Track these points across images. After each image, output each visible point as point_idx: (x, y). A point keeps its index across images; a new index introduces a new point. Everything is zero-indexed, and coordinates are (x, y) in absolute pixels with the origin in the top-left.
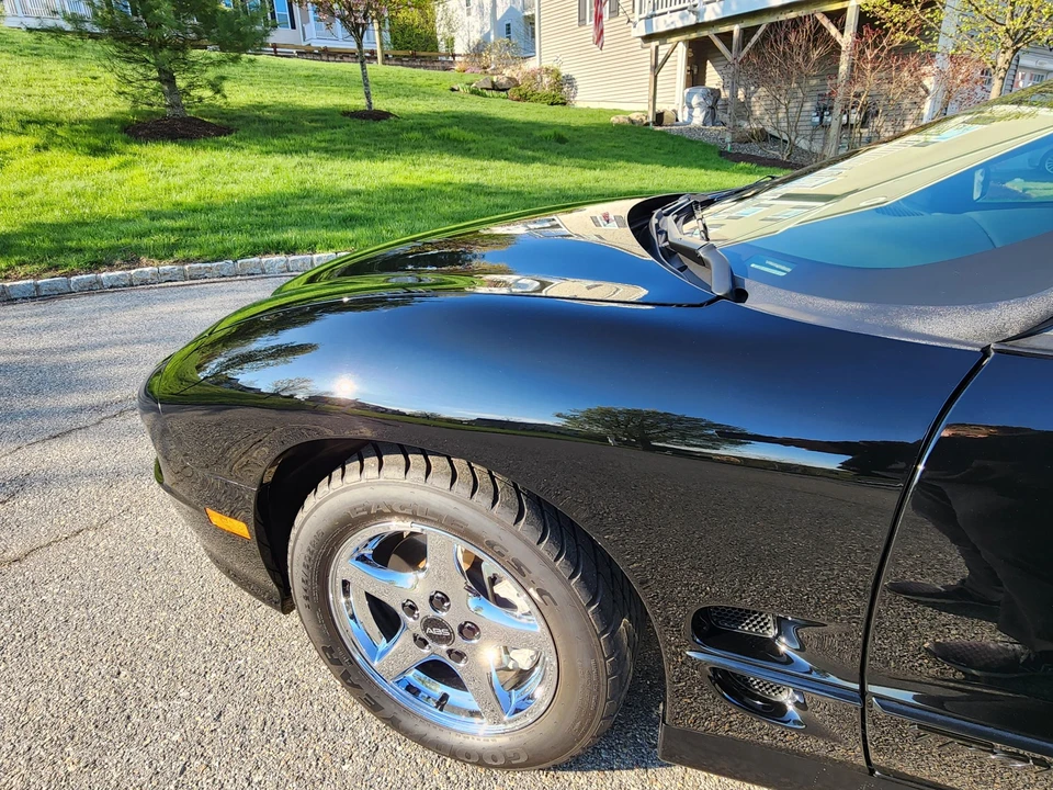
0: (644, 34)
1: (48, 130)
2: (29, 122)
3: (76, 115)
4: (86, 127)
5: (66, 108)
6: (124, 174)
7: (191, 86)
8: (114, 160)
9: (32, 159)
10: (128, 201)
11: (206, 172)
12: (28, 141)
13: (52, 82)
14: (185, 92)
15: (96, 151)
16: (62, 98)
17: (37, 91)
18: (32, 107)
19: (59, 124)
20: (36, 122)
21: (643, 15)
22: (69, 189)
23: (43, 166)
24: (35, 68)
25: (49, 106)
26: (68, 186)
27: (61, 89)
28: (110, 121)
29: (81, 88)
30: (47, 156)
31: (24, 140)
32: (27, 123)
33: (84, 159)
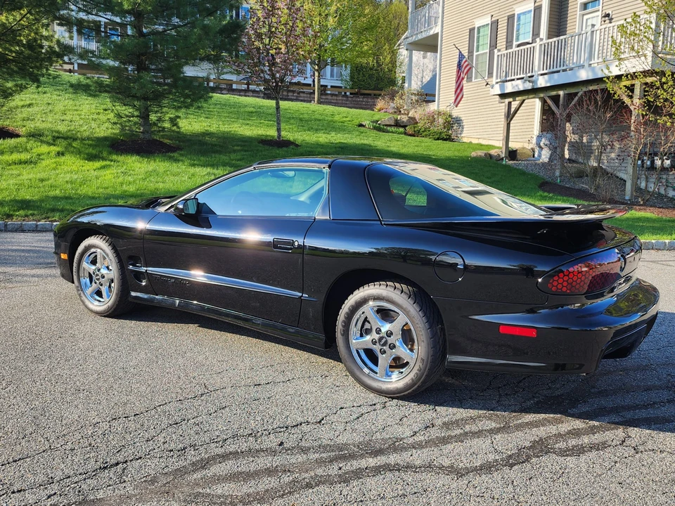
0: (500, 93)
1: (67, 142)
2: (58, 138)
3: (86, 134)
4: (90, 142)
5: (82, 129)
6: (102, 172)
7: (160, 120)
8: (98, 164)
9: (54, 160)
10: (98, 188)
11: (149, 174)
12: (54, 149)
13: (79, 112)
14: (155, 124)
15: (91, 158)
16: (81, 122)
17: (68, 117)
18: (62, 128)
19: (75, 139)
20: (62, 138)
21: (499, 80)
22: (68, 179)
23: (58, 164)
24: (71, 102)
25: (72, 128)
26: (68, 177)
27: (83, 117)
28: (106, 139)
29: (95, 116)
30: (62, 159)
31: (52, 148)
32: (57, 138)
33: (82, 162)
